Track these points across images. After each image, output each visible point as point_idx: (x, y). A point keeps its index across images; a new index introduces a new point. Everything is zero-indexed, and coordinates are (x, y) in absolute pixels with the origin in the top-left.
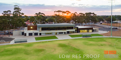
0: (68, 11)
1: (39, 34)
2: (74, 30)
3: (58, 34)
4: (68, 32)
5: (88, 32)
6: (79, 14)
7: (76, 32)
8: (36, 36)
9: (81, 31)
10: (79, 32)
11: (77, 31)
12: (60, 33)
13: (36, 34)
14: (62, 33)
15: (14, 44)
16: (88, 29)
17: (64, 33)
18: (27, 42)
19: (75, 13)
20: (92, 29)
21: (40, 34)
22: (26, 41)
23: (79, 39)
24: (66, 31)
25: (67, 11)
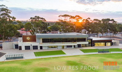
0: (78, 16)
1: (39, 48)
2: (87, 43)
3: (65, 48)
4: (79, 46)
5: (105, 45)
6: (93, 20)
7: (89, 46)
8: (36, 51)
9: (96, 44)
10: (94, 45)
11: (91, 44)
12: (68, 46)
13: (35, 48)
14: (71, 46)
15: (6, 61)
16: (105, 42)
17: (73, 47)
18: (24, 59)
19: (88, 19)
20: (110, 41)
21: (41, 48)
22: (22, 57)
23: (94, 54)
24: (76, 44)
25: (76, 16)
